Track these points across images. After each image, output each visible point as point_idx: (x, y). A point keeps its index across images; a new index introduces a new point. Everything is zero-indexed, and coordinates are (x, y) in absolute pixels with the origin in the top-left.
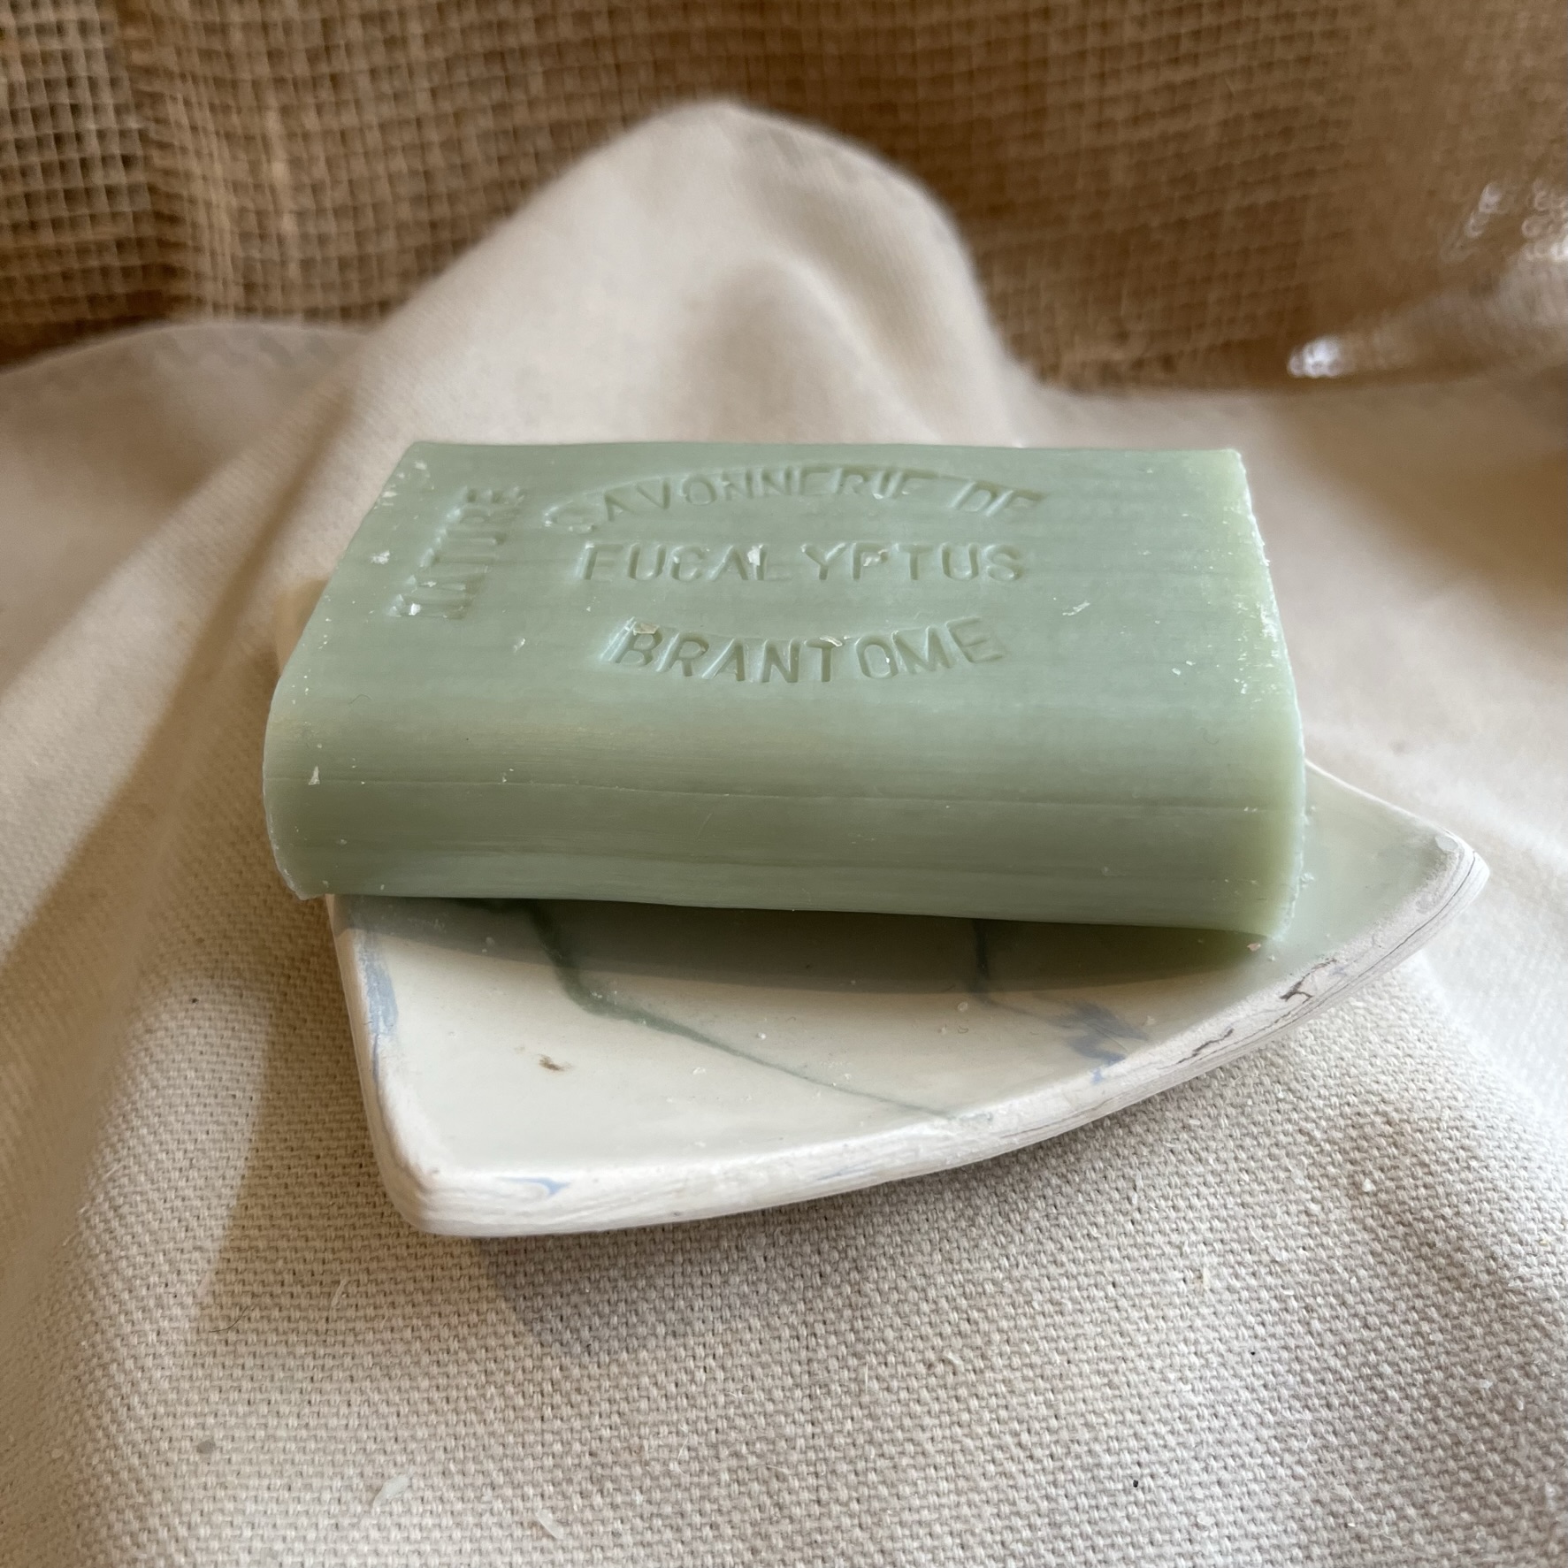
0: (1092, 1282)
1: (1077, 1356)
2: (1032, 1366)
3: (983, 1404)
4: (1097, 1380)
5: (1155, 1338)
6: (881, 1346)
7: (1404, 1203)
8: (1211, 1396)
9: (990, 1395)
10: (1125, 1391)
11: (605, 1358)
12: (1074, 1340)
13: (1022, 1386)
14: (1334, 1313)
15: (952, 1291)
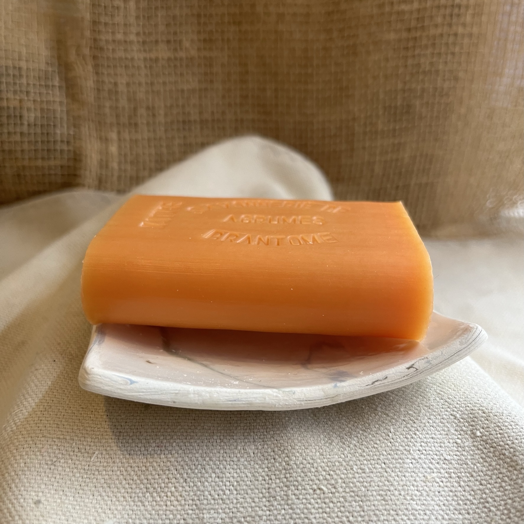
0: (376, 462)
1: (371, 489)
2: (353, 492)
3: (335, 505)
4: (379, 498)
5: (401, 483)
6: (296, 483)
7: (493, 440)
8: (423, 506)
9: (338, 502)
10: (390, 502)
11: (192, 484)
12: (370, 483)
13: (350, 499)
14: (469, 479)
15: (323, 464)
